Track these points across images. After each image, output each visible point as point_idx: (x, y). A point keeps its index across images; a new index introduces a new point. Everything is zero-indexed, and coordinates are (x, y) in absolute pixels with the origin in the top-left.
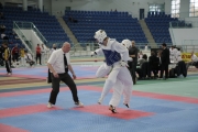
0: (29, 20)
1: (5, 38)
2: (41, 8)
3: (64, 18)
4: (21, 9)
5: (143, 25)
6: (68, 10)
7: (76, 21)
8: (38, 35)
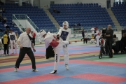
0: (24, 13)
1: (7, 27)
2: (32, 3)
3: (50, 10)
4: (17, 4)
5: (110, 12)
6: (52, 4)
7: (59, 12)
8: (31, 24)
